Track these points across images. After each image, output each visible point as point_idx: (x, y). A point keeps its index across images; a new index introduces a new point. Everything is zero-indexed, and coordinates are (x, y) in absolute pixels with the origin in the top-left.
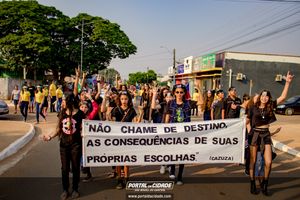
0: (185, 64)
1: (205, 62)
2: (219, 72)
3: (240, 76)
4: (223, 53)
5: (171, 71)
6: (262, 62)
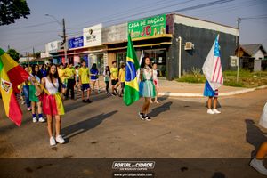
2: (168, 39)
3: (190, 45)
5: (53, 46)
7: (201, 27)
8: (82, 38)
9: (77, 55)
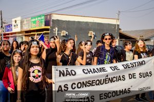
0: (13, 23)
1: (34, 22)
2: (48, 30)
3: (64, 33)
4: (50, 15)
6: (79, 22)
7: (77, 20)
8: (12, 25)
9: (11, 37)
